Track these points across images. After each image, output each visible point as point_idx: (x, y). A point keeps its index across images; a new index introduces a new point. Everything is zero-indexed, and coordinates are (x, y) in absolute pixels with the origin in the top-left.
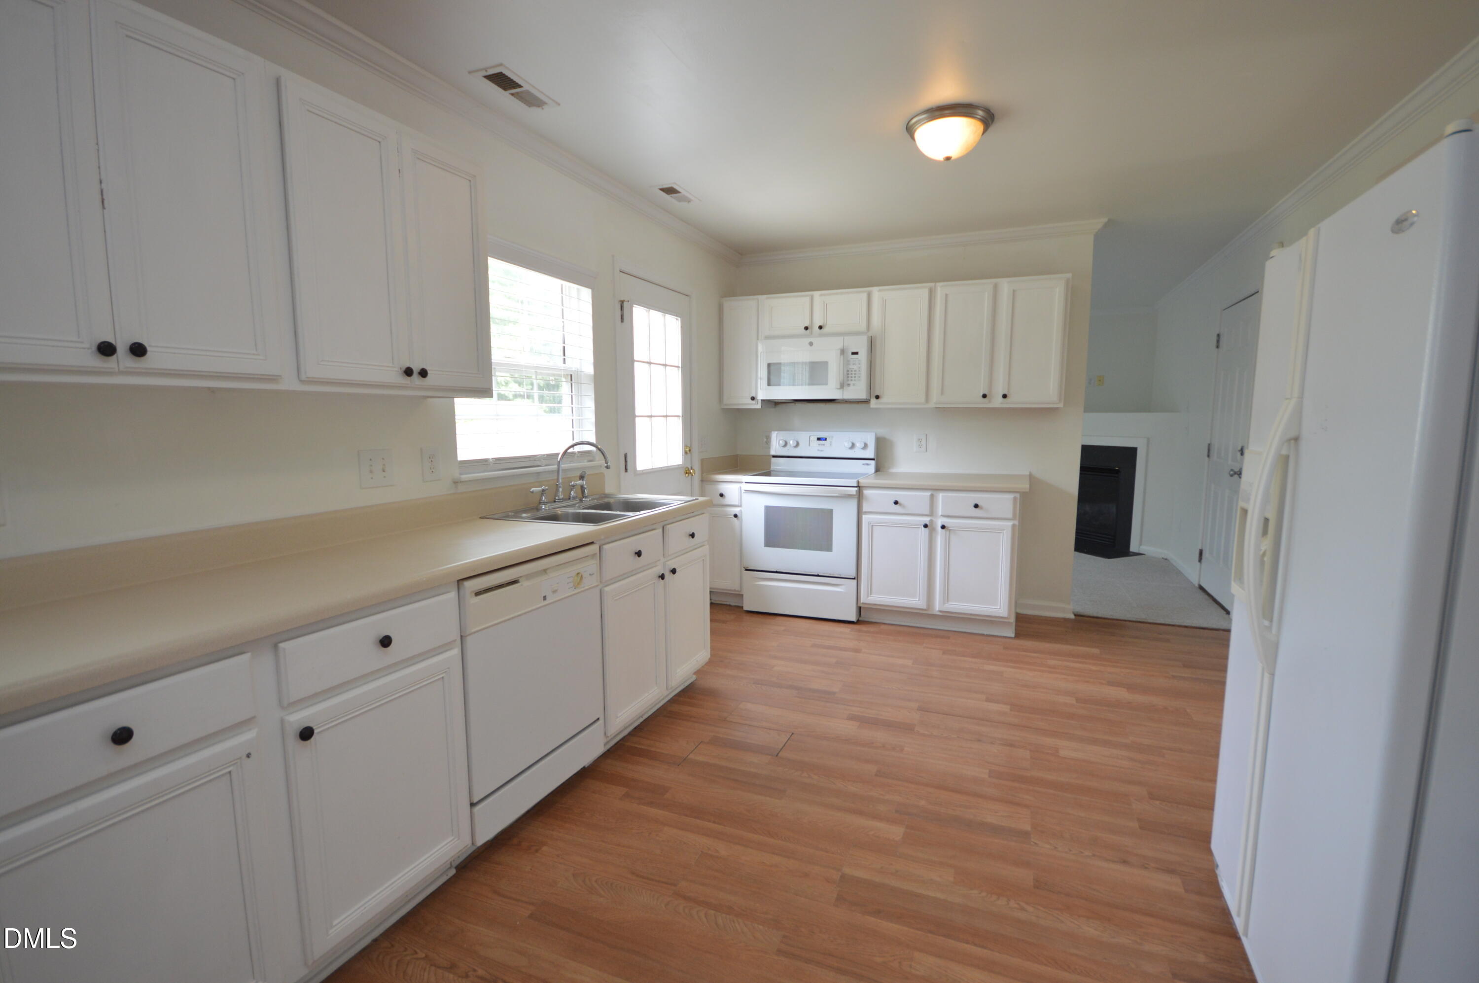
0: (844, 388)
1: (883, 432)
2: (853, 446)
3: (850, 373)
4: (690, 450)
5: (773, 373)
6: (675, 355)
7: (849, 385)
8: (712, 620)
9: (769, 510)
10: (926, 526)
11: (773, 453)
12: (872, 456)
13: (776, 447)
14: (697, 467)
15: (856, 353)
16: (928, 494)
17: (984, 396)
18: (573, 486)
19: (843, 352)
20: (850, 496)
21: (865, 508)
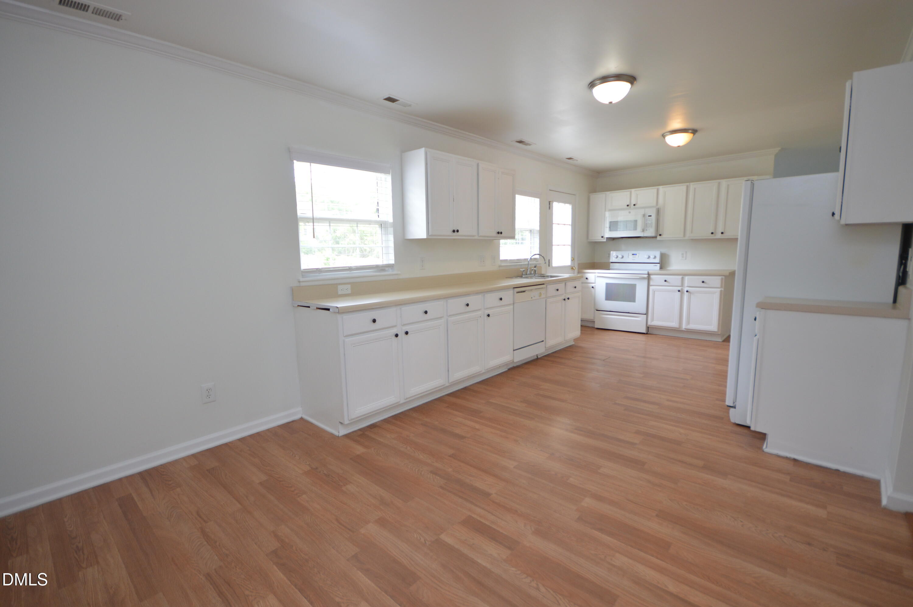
0: (645, 231)
1: (664, 251)
2: (649, 257)
3: (647, 224)
4: (574, 259)
5: (613, 226)
6: (569, 221)
7: (647, 230)
8: (581, 330)
9: (608, 285)
10: (679, 291)
11: (611, 261)
12: (658, 262)
13: (613, 259)
14: (576, 266)
15: (650, 216)
16: (681, 277)
17: (712, 233)
18: (533, 270)
19: (644, 215)
20: (644, 278)
21: (651, 283)
